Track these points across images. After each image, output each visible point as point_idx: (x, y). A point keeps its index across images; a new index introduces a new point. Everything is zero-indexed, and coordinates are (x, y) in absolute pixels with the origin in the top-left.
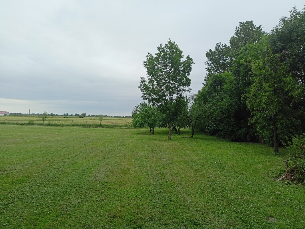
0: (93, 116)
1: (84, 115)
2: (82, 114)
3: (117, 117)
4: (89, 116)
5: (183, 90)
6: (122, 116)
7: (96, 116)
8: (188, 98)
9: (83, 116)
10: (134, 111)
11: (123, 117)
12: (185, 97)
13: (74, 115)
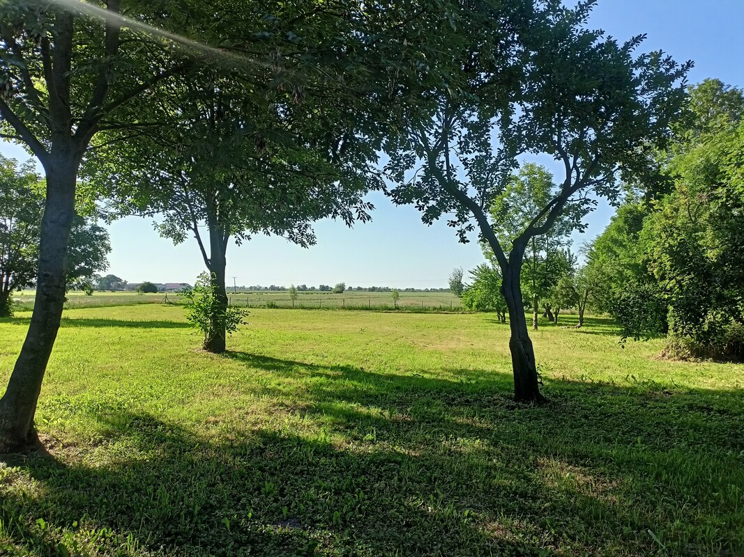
0: (359, 289)
1: (341, 289)
2: (338, 286)
3: (413, 290)
4: (350, 288)
5: (559, 243)
6: (423, 289)
7: (365, 289)
8: (571, 254)
9: (339, 289)
10: (453, 278)
11: (427, 291)
12: (566, 252)
13: (317, 287)
